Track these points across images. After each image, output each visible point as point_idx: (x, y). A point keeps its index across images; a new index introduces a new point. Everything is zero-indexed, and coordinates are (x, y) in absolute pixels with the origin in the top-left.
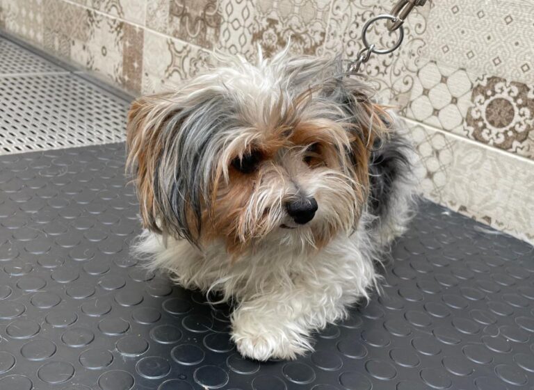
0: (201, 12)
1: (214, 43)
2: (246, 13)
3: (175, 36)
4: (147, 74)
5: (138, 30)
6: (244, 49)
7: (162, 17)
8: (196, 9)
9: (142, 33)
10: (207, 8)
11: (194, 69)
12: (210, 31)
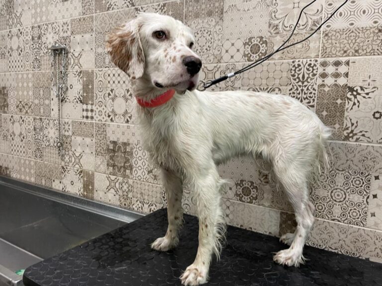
0: (122, 165)
1: (130, 175)
2: (144, 164)
3: (110, 174)
4: (97, 191)
5: (91, 173)
6: (145, 177)
7: (103, 167)
8: (120, 163)
9: (93, 174)
10: (125, 163)
11: (121, 186)
12: (128, 172)
